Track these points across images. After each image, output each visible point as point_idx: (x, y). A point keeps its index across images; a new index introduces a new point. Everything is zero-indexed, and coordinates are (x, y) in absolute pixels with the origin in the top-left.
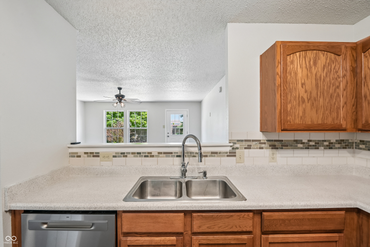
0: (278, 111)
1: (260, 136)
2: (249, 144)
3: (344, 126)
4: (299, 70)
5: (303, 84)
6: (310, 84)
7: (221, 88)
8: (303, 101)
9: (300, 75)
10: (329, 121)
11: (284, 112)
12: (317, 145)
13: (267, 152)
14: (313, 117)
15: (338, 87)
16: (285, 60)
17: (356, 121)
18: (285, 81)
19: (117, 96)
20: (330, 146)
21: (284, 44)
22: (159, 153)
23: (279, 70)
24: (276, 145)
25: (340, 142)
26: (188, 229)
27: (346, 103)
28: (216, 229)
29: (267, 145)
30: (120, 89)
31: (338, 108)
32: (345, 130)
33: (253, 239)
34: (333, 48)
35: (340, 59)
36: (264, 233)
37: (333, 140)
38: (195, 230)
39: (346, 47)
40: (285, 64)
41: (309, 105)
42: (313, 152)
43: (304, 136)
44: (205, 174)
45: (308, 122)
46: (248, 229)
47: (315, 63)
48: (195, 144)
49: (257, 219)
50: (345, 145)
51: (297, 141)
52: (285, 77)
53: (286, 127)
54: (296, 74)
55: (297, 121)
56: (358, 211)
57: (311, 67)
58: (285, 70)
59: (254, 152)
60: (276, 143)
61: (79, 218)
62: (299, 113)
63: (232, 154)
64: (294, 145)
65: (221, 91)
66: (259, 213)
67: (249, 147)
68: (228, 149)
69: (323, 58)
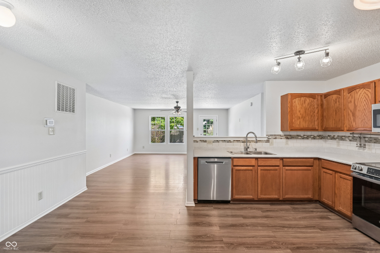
0: (289, 122)
1: (281, 133)
2: (275, 137)
3: (317, 129)
4: (298, 105)
5: (299, 111)
6: (302, 111)
7: (252, 103)
8: (300, 118)
9: (298, 107)
10: (311, 126)
11: (292, 122)
12: (308, 137)
13: (284, 140)
14: (304, 125)
15: (315, 112)
16: (292, 101)
17: (322, 127)
18: (292, 110)
19: (175, 107)
20: (314, 138)
21: (292, 94)
22: (234, 141)
23: (289, 105)
24: (288, 137)
25: (319, 136)
26: (257, 164)
27: (318, 119)
28: (267, 164)
29: (284, 137)
30: (177, 102)
31: (314, 121)
32: (317, 130)
33: (280, 169)
34: (312, 96)
35: (315, 100)
36: (284, 166)
37: (316, 135)
38: (259, 164)
39: (318, 96)
40: (292, 103)
41: (302, 120)
42: (306, 141)
43: (302, 133)
44: (256, 149)
45: (302, 127)
46: (278, 165)
47: (305, 102)
48: (253, 136)
49: (281, 161)
50: (321, 137)
51: (298, 136)
52: (292, 109)
53: (292, 129)
54: (296, 107)
55: (297, 126)
56: (319, 159)
57: (303, 104)
58: (292, 106)
59: (278, 140)
60: (288, 136)
61: (216, 160)
62: (298, 123)
63: (268, 141)
64: (296, 137)
65: (252, 105)
66: (282, 159)
67: (276, 138)
68: (266, 139)
69: (308, 100)
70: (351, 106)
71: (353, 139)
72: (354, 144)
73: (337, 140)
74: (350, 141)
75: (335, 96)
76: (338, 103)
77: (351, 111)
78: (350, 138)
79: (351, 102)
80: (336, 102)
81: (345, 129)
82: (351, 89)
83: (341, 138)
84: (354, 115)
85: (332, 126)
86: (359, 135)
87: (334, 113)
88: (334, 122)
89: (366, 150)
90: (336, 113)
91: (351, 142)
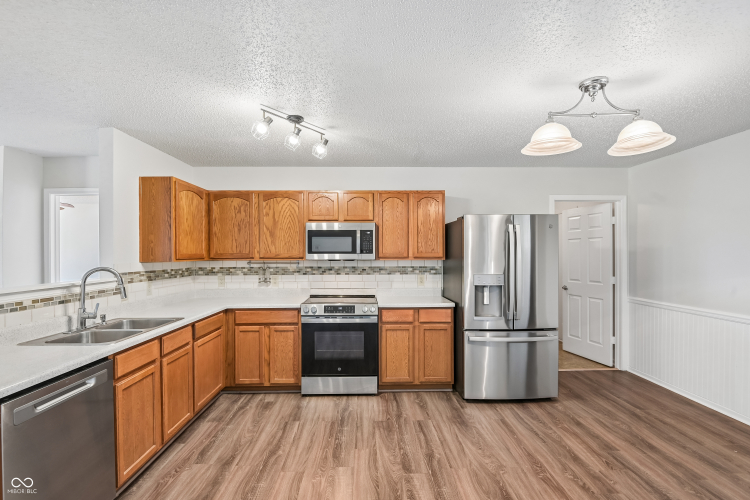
0: (173, 242)
1: (139, 267)
2: (132, 276)
3: (204, 256)
4: (185, 207)
5: (187, 220)
6: (190, 219)
8: (187, 235)
9: (185, 211)
10: (198, 252)
11: (178, 243)
12: (176, 275)
13: (145, 284)
14: (192, 248)
15: (202, 225)
16: (178, 196)
17: (209, 252)
18: (178, 215)
20: (182, 274)
21: (178, 181)
22: (34, 301)
23: (173, 204)
24: (152, 276)
25: (188, 270)
29: (145, 277)
31: (202, 241)
34: (200, 192)
35: (203, 201)
36: (196, 340)
37: (184, 269)
39: (205, 193)
40: (179, 201)
41: (190, 237)
42: (172, 282)
43: (169, 265)
44: (103, 318)
45: (189, 252)
47: (192, 202)
50: (190, 272)
51: (164, 271)
52: (178, 213)
53: (179, 256)
54: (183, 209)
55: (184, 252)
56: (226, 311)
57: (190, 205)
59: (136, 286)
62: (185, 245)
64: (162, 275)
67: (132, 281)
69: (196, 199)
70: (267, 221)
71: (251, 271)
72: (254, 279)
73: (220, 275)
74: (245, 274)
75: (237, 202)
76: (243, 213)
77: (268, 229)
78: (245, 270)
79: (267, 214)
80: (240, 211)
81: (257, 256)
82: (269, 196)
83: (229, 271)
84: (272, 234)
85: (230, 252)
86: (262, 265)
87: (236, 229)
88: (235, 244)
89: (271, 286)
90: (239, 230)
91: (247, 277)
